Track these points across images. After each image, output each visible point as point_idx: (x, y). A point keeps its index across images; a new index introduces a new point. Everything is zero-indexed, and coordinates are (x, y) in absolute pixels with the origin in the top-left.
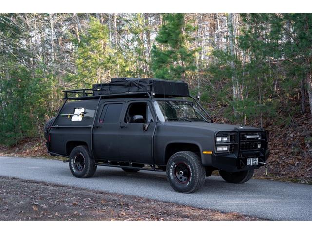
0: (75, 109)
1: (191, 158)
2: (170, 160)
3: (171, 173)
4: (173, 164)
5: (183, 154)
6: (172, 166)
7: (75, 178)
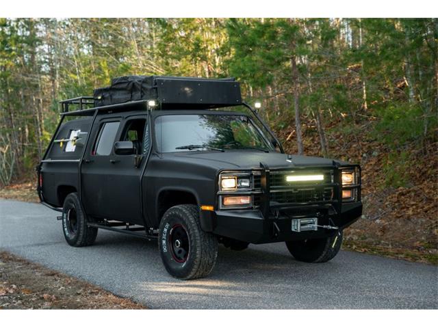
0: (71, 130)
1: (191, 219)
2: (164, 219)
3: (164, 242)
4: (167, 225)
5: (181, 211)
6: (165, 230)
7: (69, 246)
